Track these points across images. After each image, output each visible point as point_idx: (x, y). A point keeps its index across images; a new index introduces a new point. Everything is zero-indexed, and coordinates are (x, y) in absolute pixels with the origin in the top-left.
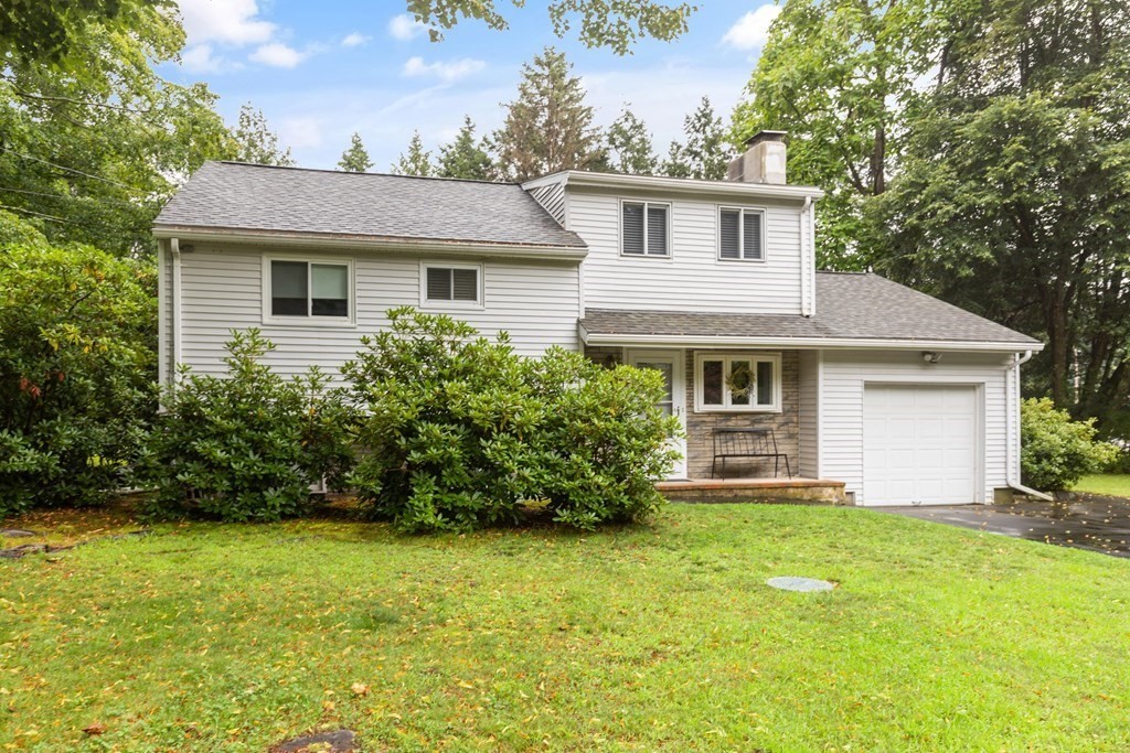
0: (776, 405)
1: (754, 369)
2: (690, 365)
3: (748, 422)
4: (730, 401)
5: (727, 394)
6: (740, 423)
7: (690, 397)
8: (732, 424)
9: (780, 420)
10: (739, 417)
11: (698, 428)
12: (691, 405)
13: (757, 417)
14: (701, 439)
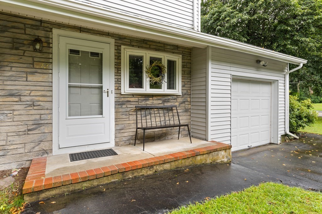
0: (178, 90)
1: (165, 64)
3: (160, 102)
5: (146, 81)
6: (155, 102)
7: (118, 82)
8: (150, 102)
9: (180, 100)
10: (154, 98)
11: (124, 106)
12: (118, 88)
13: (166, 98)
14: (126, 115)
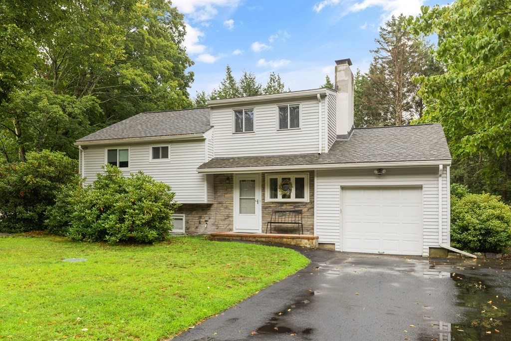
0: (306, 199)
1: (293, 182)
2: (263, 181)
3: (292, 207)
4: (281, 197)
5: (279, 193)
6: (288, 207)
7: (263, 195)
8: (284, 207)
9: (308, 206)
10: (287, 205)
11: (267, 210)
12: (263, 199)
13: (297, 205)
14: (268, 215)
